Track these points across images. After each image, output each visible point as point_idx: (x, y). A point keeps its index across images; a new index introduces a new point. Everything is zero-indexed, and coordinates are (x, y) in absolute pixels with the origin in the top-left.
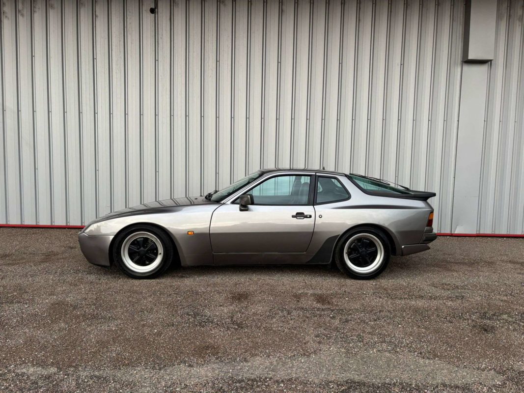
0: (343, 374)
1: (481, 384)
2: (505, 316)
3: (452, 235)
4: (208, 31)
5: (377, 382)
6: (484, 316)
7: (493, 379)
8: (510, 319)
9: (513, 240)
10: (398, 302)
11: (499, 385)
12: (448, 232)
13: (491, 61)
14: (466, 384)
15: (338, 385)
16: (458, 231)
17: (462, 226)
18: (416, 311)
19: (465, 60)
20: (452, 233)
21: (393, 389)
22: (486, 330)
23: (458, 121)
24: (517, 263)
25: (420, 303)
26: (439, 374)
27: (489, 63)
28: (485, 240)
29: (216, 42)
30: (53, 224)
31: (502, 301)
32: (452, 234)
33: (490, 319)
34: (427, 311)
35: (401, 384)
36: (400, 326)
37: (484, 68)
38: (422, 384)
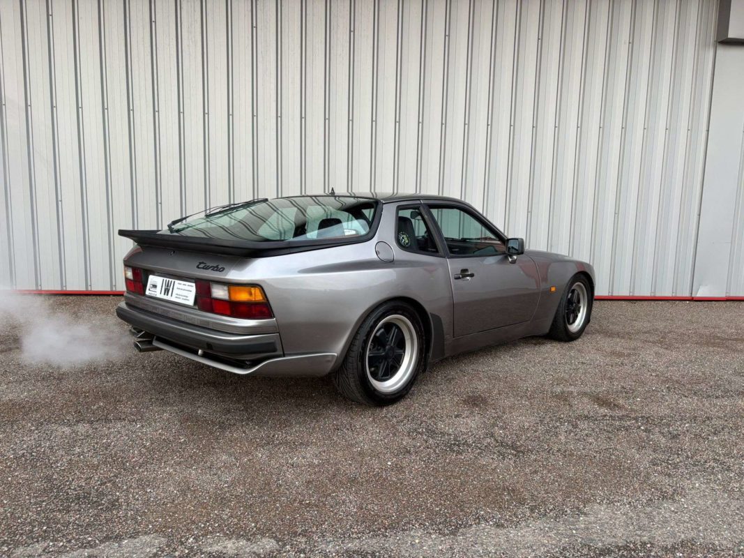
3: (692, 300)
12: (686, 294)
16: (701, 293)
17: (706, 285)
19: (721, 40)
20: (693, 296)
23: (708, 131)
30: (89, 289)
32: (693, 298)
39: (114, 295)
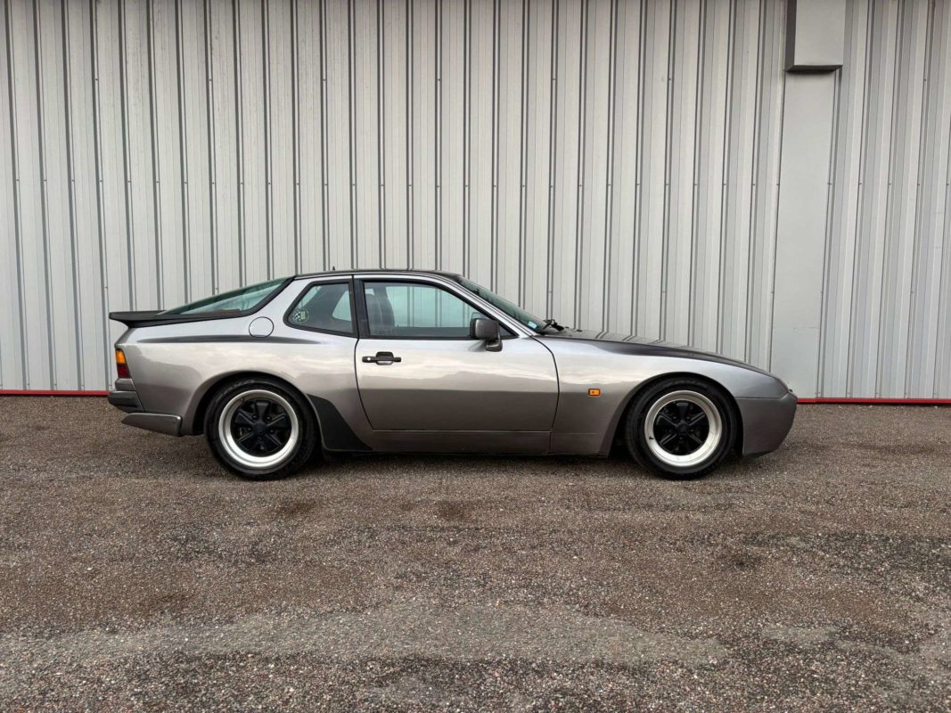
0: (407, 644)
1: (675, 662)
2: (794, 540)
4: (305, 22)
5: (465, 658)
6: (752, 539)
7: (706, 654)
8: (802, 545)
9: (887, 409)
10: (598, 515)
11: (713, 665)
13: (840, 67)
14: (645, 663)
15: (384, 664)
18: (625, 530)
19: (789, 68)
21: (490, 671)
22: (742, 564)
23: (779, 185)
24: (873, 448)
25: (639, 517)
26: (601, 643)
27: (838, 71)
28: (830, 408)
29: (319, 42)
31: (802, 512)
33: (759, 544)
34: (645, 531)
35: (513, 662)
36: (575, 557)
37: (826, 83)
38: (554, 661)
39: (55, 396)
